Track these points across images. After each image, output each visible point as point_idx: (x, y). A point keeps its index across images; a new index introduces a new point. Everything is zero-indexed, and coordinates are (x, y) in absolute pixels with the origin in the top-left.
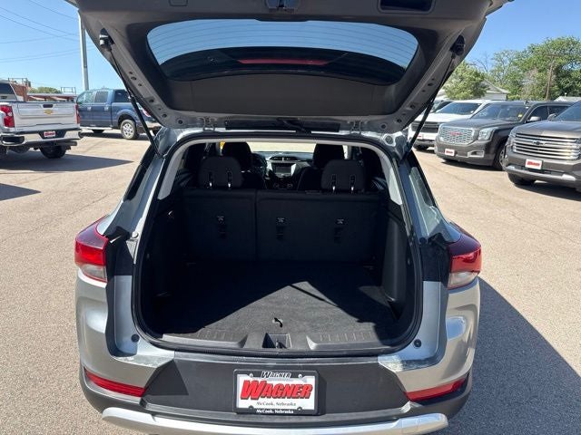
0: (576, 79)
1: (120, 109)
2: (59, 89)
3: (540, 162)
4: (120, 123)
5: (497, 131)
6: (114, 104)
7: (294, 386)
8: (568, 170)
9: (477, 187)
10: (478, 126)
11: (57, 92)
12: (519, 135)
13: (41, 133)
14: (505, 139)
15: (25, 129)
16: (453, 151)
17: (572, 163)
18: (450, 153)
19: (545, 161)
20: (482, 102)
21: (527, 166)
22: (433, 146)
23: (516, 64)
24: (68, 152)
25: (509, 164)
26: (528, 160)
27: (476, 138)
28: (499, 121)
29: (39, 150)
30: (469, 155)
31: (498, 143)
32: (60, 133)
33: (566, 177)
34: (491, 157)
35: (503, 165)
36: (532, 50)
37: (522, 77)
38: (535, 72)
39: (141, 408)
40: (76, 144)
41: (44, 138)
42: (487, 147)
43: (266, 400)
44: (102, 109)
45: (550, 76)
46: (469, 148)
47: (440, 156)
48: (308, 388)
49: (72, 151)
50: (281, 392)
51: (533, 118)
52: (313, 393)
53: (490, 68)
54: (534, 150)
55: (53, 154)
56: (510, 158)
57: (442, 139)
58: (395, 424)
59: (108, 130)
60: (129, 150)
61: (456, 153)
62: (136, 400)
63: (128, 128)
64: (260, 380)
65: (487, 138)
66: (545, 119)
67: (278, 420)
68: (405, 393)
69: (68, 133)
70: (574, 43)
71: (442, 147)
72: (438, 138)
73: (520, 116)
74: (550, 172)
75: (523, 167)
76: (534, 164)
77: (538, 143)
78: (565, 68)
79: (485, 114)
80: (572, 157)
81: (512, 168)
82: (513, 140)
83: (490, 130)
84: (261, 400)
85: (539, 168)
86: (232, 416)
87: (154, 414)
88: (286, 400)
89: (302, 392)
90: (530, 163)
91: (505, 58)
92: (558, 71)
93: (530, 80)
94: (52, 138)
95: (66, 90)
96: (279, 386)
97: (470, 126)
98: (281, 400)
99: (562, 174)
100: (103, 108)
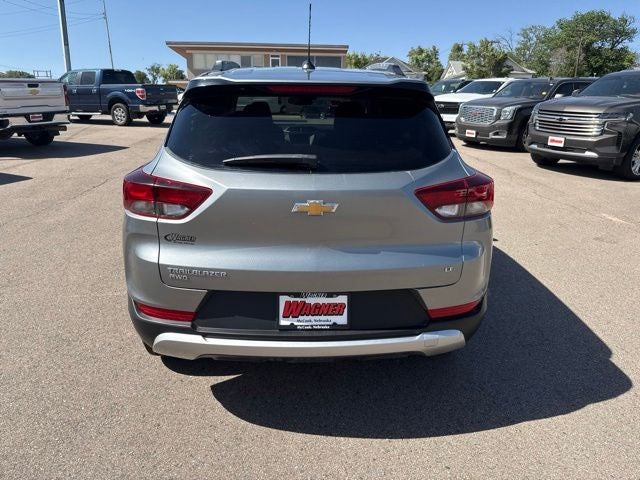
0: (607, 58)
1: (109, 91)
2: (31, 73)
3: (563, 140)
4: (110, 108)
5: (519, 110)
6: (103, 86)
7: (330, 305)
8: (591, 147)
9: (499, 168)
10: (499, 105)
11: (30, 77)
12: (542, 111)
13: (26, 116)
14: (528, 117)
15: (9, 112)
16: (474, 132)
17: (595, 140)
18: (471, 134)
19: (568, 138)
20: (506, 80)
21: (549, 144)
22: (453, 128)
23: (543, 42)
24: (56, 139)
25: (532, 143)
26: (550, 138)
27: (498, 117)
28: (523, 99)
29: (23, 137)
30: (491, 136)
31: (521, 121)
32: (48, 116)
33: (588, 154)
34: (514, 137)
35: (526, 145)
36: (561, 25)
37: (549, 56)
38: (563, 51)
39: (192, 331)
40: (65, 129)
41: (30, 121)
42: (510, 127)
43: (305, 318)
44: (88, 93)
45: (578, 55)
46: (492, 128)
47: (461, 138)
48: (342, 306)
49: (61, 137)
50: (318, 310)
51: (557, 96)
52: (346, 310)
53: (515, 45)
54: (557, 127)
55: (40, 140)
56: (533, 136)
57: (462, 119)
58: (418, 337)
59: (97, 116)
60: (123, 136)
61: (477, 134)
62: (187, 324)
63: (120, 113)
64: (299, 300)
65: (509, 117)
66: (570, 95)
67: (316, 334)
68: (426, 311)
69: (56, 116)
70: (604, 18)
71: (463, 128)
72: (458, 119)
73: (544, 93)
74: (572, 150)
75: (545, 145)
76: (557, 141)
77: (561, 119)
78: (595, 45)
79: (508, 93)
80: (594, 133)
81: (535, 146)
82: (536, 117)
83: (513, 108)
84: (301, 318)
85: (561, 145)
86: (276, 333)
87: (205, 335)
88: (323, 318)
89: (336, 310)
90: (553, 141)
91: (531, 35)
92: (587, 49)
93: (558, 60)
94: (39, 122)
95: (40, 74)
96: (317, 306)
97: (492, 105)
98: (317, 318)
99: (584, 151)
100: (90, 90)
